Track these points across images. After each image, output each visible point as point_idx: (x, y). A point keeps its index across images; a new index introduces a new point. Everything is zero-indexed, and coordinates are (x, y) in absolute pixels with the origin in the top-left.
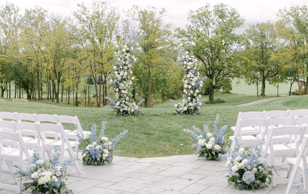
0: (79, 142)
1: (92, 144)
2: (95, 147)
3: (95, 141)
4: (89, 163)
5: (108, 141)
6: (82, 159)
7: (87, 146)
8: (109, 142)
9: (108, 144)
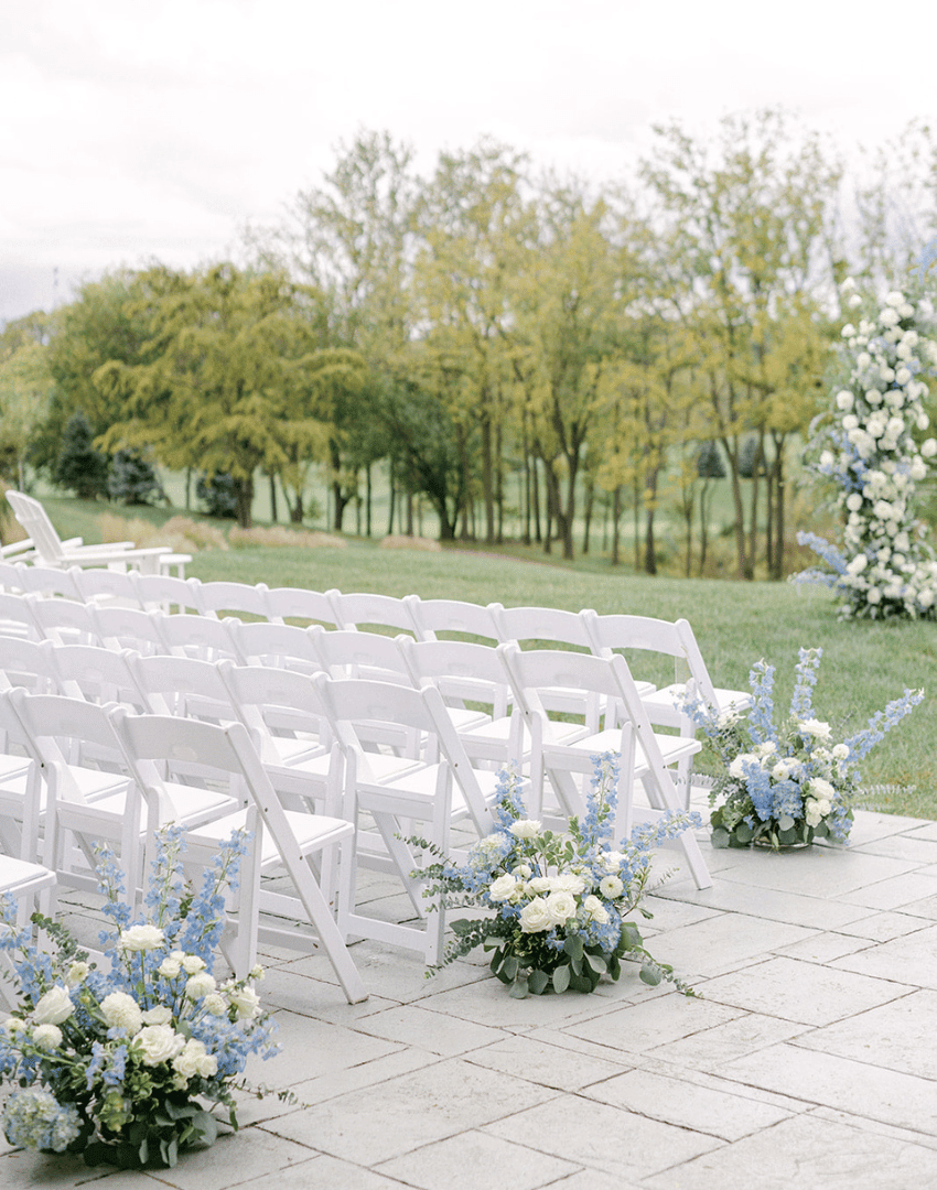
0: (699, 743)
1: (758, 751)
2: (771, 764)
3: (770, 739)
4: (741, 840)
5: (829, 741)
6: (709, 818)
7: (732, 759)
8: (838, 746)
9: (832, 757)
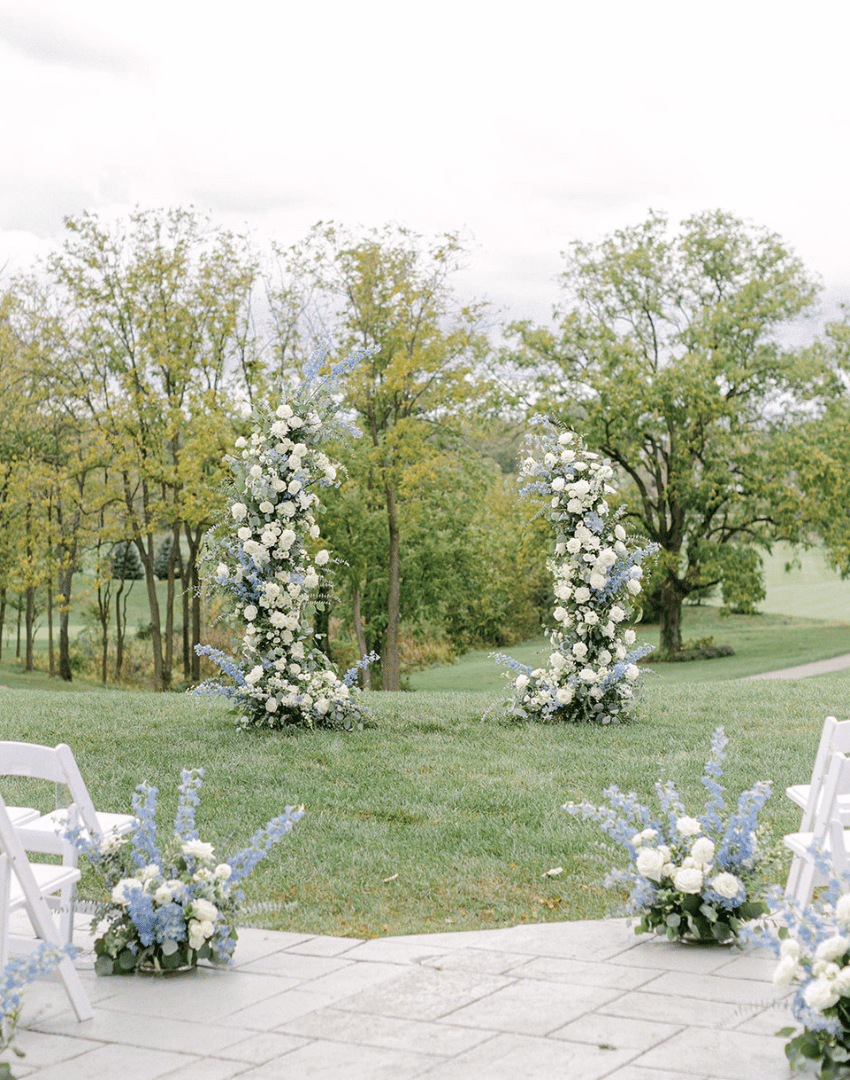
0: (78, 872)
1: (140, 874)
2: (153, 888)
3: (153, 862)
4: (125, 966)
5: (213, 861)
6: (93, 946)
7: (115, 884)
8: (220, 866)
9: (214, 876)
